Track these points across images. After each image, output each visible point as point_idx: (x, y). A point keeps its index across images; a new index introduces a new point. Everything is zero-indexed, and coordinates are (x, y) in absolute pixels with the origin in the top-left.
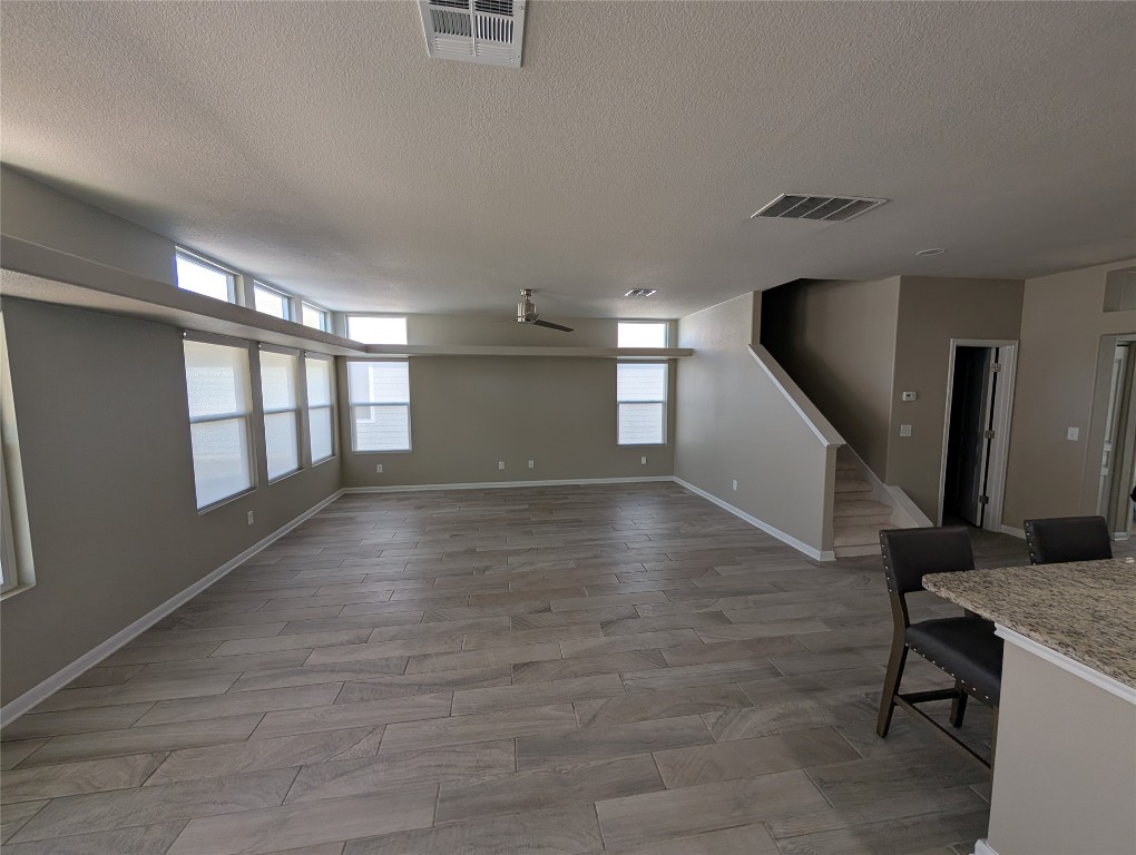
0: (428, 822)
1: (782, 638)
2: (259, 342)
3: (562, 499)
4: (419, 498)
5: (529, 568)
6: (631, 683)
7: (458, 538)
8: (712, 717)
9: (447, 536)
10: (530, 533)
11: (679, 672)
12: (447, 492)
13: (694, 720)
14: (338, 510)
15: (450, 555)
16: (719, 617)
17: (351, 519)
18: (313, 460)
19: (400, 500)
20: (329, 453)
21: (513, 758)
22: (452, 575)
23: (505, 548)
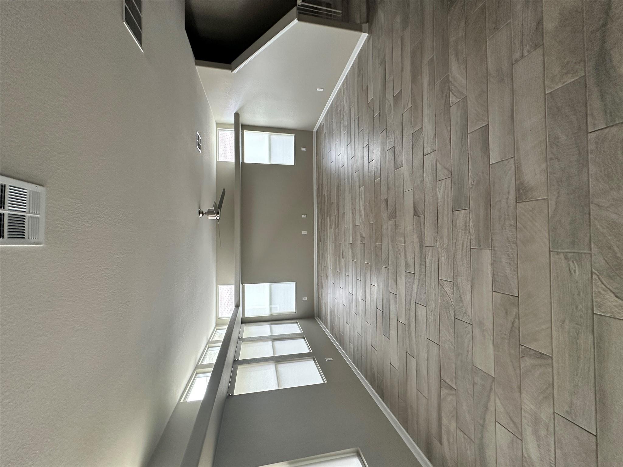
0: (489, 252)
1: (412, 57)
2: (235, 360)
3: (325, 197)
4: (321, 277)
5: (363, 212)
6: (430, 149)
7: (344, 254)
8: (453, 99)
9: (343, 260)
10: (344, 214)
11: (426, 120)
12: (319, 262)
13: (453, 110)
14: (326, 318)
15: (353, 257)
16: (397, 98)
17: (331, 312)
18: (300, 332)
19: (322, 287)
20: (296, 324)
21: (463, 212)
22: (364, 255)
23: (351, 227)
